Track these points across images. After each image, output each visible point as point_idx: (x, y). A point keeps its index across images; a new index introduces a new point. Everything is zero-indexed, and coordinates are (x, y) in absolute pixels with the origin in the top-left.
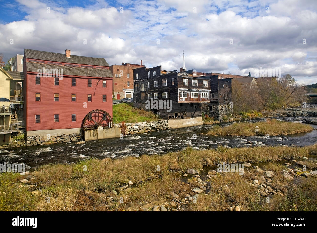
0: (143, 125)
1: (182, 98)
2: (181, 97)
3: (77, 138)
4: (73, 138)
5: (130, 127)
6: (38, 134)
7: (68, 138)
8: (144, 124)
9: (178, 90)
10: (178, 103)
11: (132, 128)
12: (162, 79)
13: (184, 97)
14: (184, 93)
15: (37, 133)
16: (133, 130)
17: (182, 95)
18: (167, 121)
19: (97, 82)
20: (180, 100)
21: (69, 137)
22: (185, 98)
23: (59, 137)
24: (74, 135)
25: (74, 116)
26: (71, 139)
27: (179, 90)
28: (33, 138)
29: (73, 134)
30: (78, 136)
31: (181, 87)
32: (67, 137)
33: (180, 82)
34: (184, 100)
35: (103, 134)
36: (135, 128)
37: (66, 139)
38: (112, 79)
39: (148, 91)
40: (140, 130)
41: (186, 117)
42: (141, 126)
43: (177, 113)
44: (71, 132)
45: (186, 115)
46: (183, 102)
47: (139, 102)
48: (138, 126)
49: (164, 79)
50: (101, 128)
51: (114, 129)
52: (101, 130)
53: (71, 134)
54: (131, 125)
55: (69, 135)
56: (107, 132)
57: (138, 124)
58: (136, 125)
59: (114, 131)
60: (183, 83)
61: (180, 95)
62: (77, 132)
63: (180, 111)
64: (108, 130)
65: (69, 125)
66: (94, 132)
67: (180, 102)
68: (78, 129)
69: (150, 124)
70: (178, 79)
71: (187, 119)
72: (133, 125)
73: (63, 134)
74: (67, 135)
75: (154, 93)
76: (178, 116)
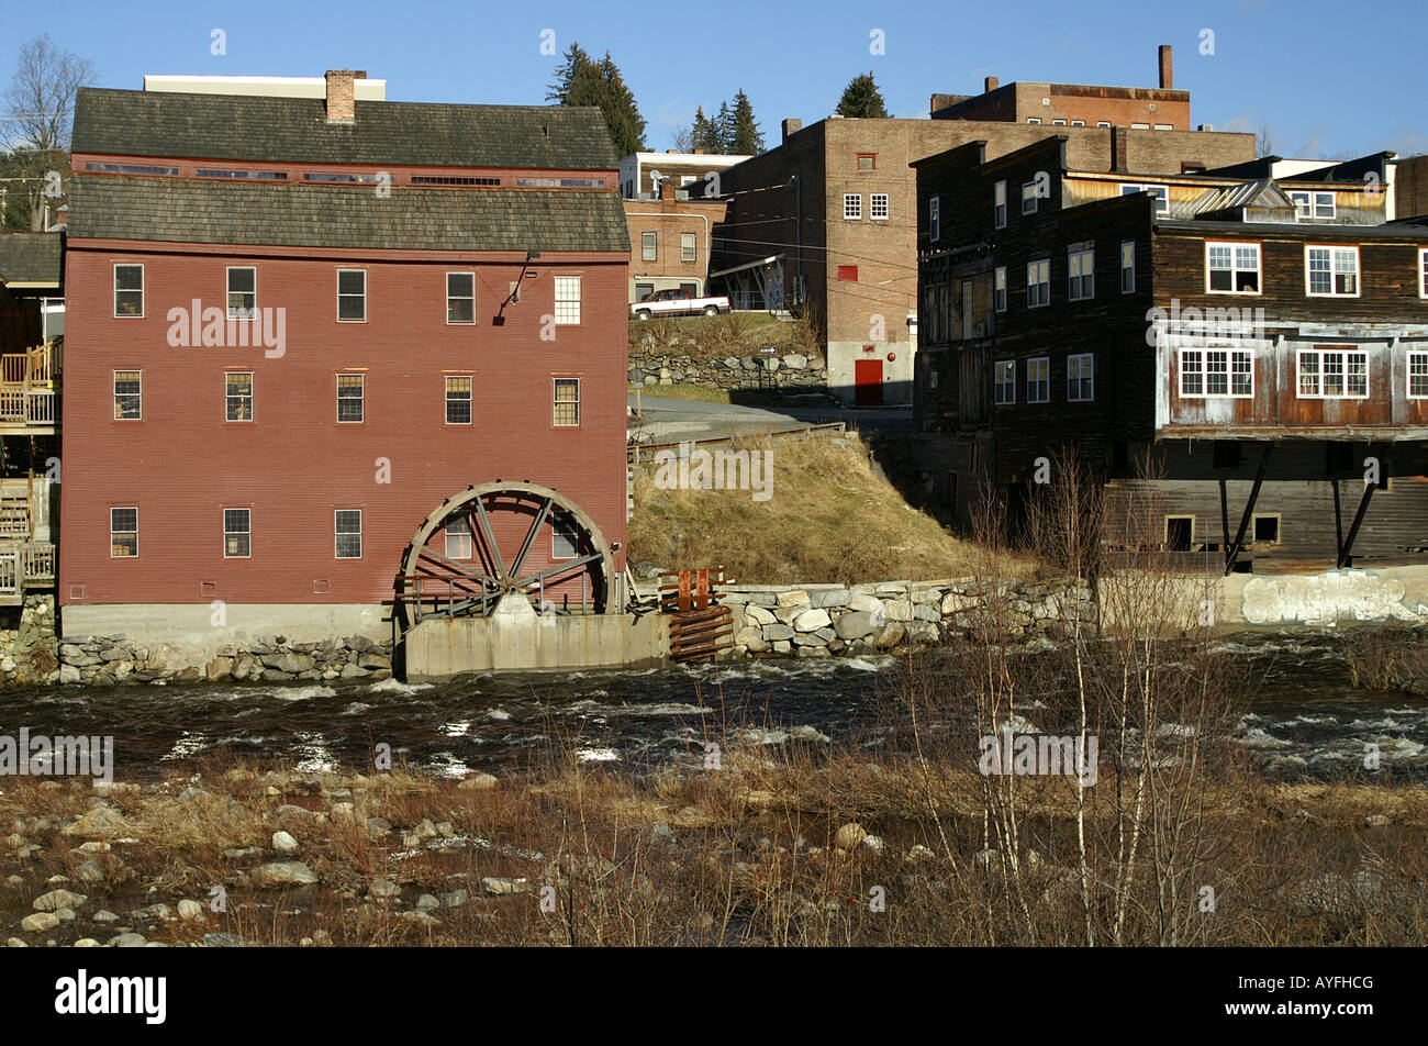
0: (870, 605)
1: (1203, 402)
2: (1194, 387)
3: (366, 667)
4: (338, 667)
5: (767, 617)
6: (122, 628)
7: (306, 666)
8: (886, 598)
10: (1158, 438)
11: (780, 622)
12: (1070, 248)
13: (1217, 388)
14: (1216, 357)
15: (118, 620)
17: (1204, 372)
18: (1093, 586)
19: (514, 285)
20: (1175, 413)
21: (315, 657)
22: (1230, 395)
23: (250, 660)
24: (347, 648)
25: (349, 521)
26: (325, 675)
28: (96, 647)
29: (340, 644)
30: (373, 660)
32: (303, 659)
33: (1174, 270)
34: (1221, 415)
35: (533, 653)
36: (800, 627)
37: (298, 673)
38: (627, 263)
39: (993, 343)
40: (848, 642)
41: (1275, 563)
42: (854, 611)
43: (1190, 520)
44: (330, 631)
45: (1279, 539)
46: (1203, 435)
47: (943, 431)
48: (832, 613)
49: (1081, 244)
50: (519, 607)
51: (617, 625)
52: (518, 622)
53: (330, 642)
54: (777, 599)
55: (318, 644)
56: (561, 639)
57: (832, 599)
58: (815, 605)
59: (619, 635)
60: (1203, 279)
61: (1177, 370)
62: (369, 626)
63: (1218, 505)
64: (573, 625)
65: (315, 578)
66: (469, 634)
67: (1180, 432)
68: (372, 610)
69: (937, 598)
70: (1157, 242)
71: (1286, 577)
72: (789, 605)
73: (278, 636)
74: (301, 648)
75: (1026, 358)
76: (1194, 544)
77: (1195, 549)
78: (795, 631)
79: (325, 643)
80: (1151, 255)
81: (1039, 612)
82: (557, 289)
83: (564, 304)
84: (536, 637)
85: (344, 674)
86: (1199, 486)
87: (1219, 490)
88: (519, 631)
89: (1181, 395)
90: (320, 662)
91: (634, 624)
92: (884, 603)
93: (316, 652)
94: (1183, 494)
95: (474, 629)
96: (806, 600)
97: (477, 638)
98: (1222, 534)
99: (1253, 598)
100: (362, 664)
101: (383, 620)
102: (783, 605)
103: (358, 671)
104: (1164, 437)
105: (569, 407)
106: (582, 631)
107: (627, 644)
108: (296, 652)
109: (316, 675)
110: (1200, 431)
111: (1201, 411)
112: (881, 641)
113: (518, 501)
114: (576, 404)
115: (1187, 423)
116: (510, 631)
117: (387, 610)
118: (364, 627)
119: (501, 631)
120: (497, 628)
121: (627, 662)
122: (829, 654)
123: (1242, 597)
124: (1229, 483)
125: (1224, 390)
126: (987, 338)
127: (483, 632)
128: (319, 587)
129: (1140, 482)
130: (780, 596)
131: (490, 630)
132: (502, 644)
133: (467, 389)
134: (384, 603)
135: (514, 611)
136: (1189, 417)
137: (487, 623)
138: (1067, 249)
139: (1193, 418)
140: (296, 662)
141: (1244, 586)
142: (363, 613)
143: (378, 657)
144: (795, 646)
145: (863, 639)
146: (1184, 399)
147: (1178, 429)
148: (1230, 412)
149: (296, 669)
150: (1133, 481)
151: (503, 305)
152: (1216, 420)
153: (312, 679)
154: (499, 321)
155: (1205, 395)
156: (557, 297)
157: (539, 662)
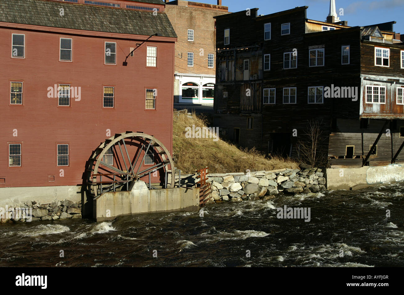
0: (255, 180)
1: (372, 105)
2: (370, 100)
3: (71, 214)
4: (59, 214)
5: (220, 186)
7: (45, 214)
8: (259, 177)
9: (362, 79)
10: (360, 118)
11: (224, 188)
12: (310, 47)
13: (376, 100)
14: (376, 89)
16: (228, 195)
17: (373, 94)
18: (324, 171)
19: (132, 49)
20: (365, 108)
21: (49, 210)
22: (379, 103)
24: (62, 205)
25: (63, 149)
27: (365, 79)
29: (59, 204)
30: (74, 210)
31: (369, 72)
32: (44, 211)
33: (366, 56)
34: (376, 110)
35: (147, 205)
36: (232, 190)
37: (41, 217)
38: (174, 42)
39: (263, 82)
40: (248, 195)
41: (375, 162)
42: (250, 183)
43: (353, 147)
44: (55, 198)
45: (377, 153)
46: (373, 117)
47: (230, 113)
48: (242, 184)
49: (317, 46)
50: (142, 186)
51: (179, 193)
52: (142, 192)
53: (55, 203)
54: (223, 179)
55: (50, 204)
56: (157, 199)
57: (243, 179)
58: (236, 181)
59: (179, 197)
60: (374, 60)
61: (365, 94)
62: (72, 196)
63: (360, 142)
64: (162, 193)
65: (50, 175)
66: (122, 199)
67: (367, 116)
68: (73, 188)
69: (275, 177)
70: (362, 46)
71: (378, 167)
72: (227, 181)
73: (33, 201)
74: (43, 206)
75: (283, 88)
76: (354, 156)
77: (354, 158)
78: (230, 192)
79: (53, 204)
80: (360, 50)
81: (307, 182)
82: (148, 52)
83: (150, 58)
84: (148, 199)
85: (62, 217)
86: (356, 135)
87: (361, 137)
88: (142, 197)
89: (366, 102)
90: (50, 212)
91: (186, 192)
92: (259, 180)
93: (49, 208)
94: (351, 138)
95: (124, 197)
96: (233, 179)
97: (126, 201)
98: (362, 152)
99: (369, 175)
100: (69, 212)
101: (78, 193)
102: (225, 181)
103: (68, 215)
104: (362, 117)
105: (151, 100)
106: (166, 196)
107: (183, 200)
108: (40, 208)
109: (50, 218)
110: (372, 115)
111: (371, 108)
112: (260, 194)
113: (132, 140)
114: (154, 100)
115: (367, 112)
116: (138, 197)
117: (79, 188)
118: (69, 196)
119: (135, 196)
120: (133, 195)
121: (182, 208)
122: (242, 200)
123: (366, 174)
124: (364, 134)
125: (378, 101)
126: (258, 80)
127: (127, 197)
128: (51, 179)
129: (340, 134)
130: (224, 178)
131: (130, 197)
132: (135, 202)
133: (112, 92)
134: (78, 185)
135: (140, 188)
136: (368, 111)
137: (129, 194)
138: (308, 48)
139: (369, 111)
140: (41, 213)
141: (367, 170)
142: (69, 190)
143: (76, 209)
144: (230, 197)
145: (254, 194)
146: (367, 104)
147: (366, 115)
148: (379, 108)
149: (41, 216)
150: (338, 133)
151: (127, 57)
152: (375, 112)
153: (48, 220)
154: (125, 64)
155: (373, 102)
156: (148, 55)
157: (149, 209)
